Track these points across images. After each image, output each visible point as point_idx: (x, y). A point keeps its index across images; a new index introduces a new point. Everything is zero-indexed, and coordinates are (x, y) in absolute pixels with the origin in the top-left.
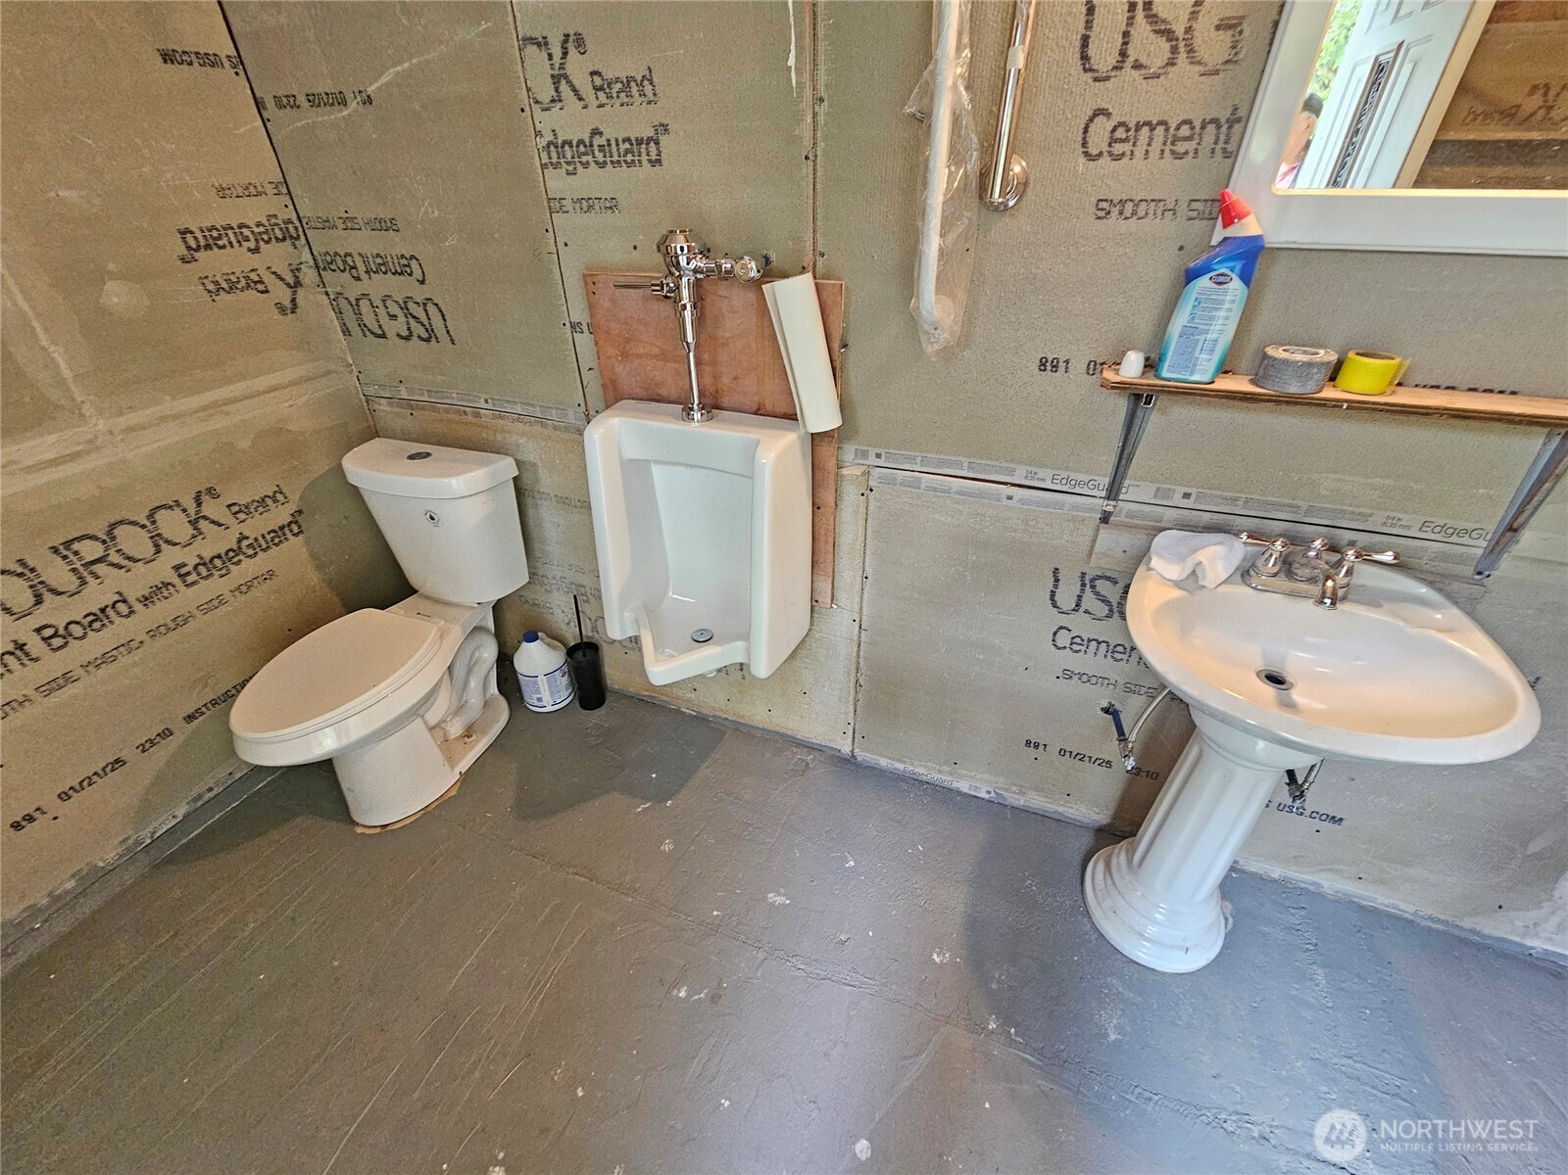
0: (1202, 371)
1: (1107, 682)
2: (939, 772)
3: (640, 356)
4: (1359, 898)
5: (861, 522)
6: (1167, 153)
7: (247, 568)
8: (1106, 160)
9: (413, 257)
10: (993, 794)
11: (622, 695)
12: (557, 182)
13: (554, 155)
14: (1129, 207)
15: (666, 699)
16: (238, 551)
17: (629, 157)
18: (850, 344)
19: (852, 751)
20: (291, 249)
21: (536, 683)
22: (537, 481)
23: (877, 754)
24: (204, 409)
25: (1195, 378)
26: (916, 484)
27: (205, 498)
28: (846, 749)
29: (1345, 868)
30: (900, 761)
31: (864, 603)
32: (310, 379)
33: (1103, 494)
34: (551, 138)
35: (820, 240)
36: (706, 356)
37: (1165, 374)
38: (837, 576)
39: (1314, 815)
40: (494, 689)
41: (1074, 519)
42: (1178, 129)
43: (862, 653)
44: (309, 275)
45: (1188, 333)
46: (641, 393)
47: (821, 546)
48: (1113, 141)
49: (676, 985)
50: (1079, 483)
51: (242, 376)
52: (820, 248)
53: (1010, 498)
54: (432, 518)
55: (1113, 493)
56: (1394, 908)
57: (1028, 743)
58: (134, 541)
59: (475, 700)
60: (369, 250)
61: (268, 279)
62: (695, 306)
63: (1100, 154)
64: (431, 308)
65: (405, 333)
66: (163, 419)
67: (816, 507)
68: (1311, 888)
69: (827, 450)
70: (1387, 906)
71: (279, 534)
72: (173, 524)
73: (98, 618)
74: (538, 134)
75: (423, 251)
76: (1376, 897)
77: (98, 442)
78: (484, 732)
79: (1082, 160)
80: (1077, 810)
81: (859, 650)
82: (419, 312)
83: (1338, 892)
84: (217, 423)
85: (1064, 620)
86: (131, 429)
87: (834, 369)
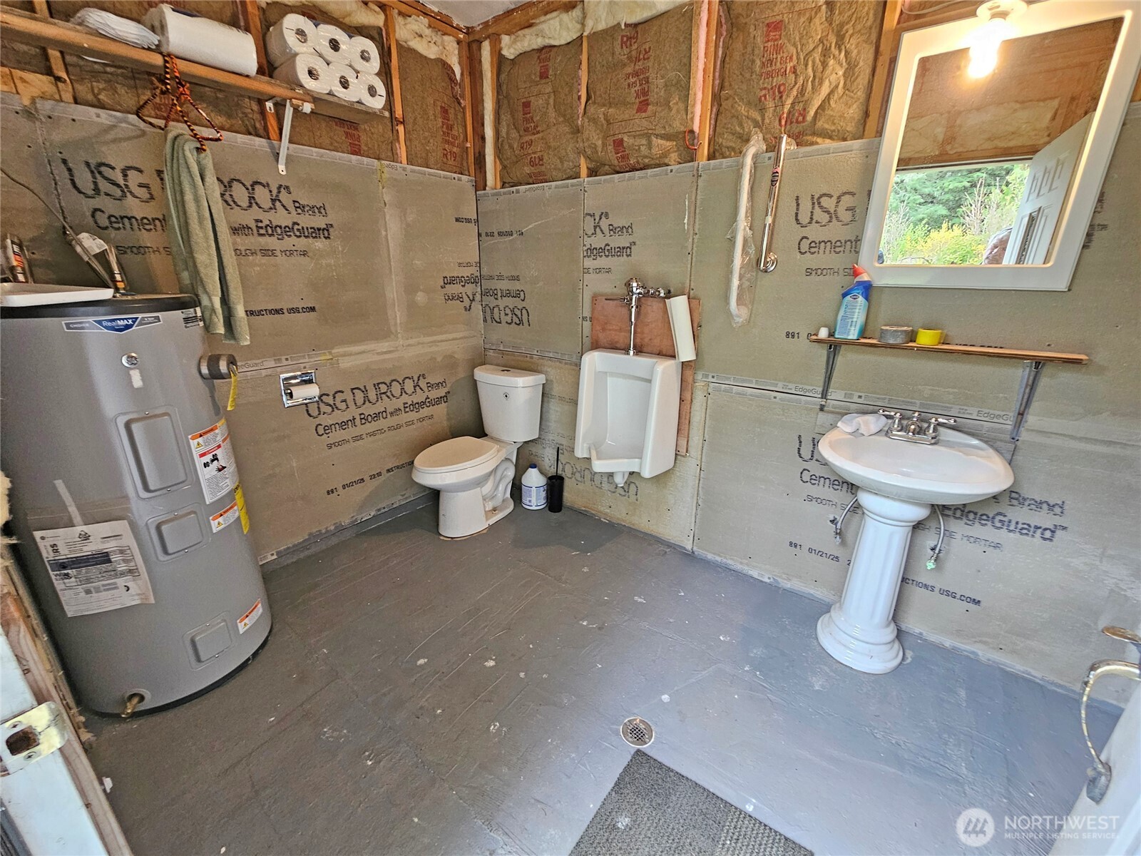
0: (853, 335)
1: (831, 503)
2: (741, 563)
3: (610, 330)
4: (1003, 665)
5: (704, 410)
6: (832, 252)
7: (425, 412)
8: (808, 254)
9: (522, 290)
10: (772, 580)
11: (571, 509)
12: (589, 263)
13: (589, 253)
14: (819, 271)
15: (593, 512)
16: (424, 403)
17: (619, 253)
18: (703, 326)
19: (692, 549)
20: (475, 287)
21: (531, 491)
22: (551, 389)
23: (706, 550)
24: (432, 342)
25: (850, 337)
26: (730, 391)
27: (421, 378)
28: (689, 547)
29: (989, 640)
30: (719, 555)
31: (704, 454)
32: (467, 337)
33: (820, 396)
34: (589, 247)
35: (692, 284)
36: (639, 330)
37: (836, 336)
38: (690, 439)
39: (963, 598)
40: (508, 495)
41: (806, 409)
42: (835, 243)
43: (701, 485)
44: (478, 297)
45: (844, 318)
46: (609, 346)
47: (683, 420)
48: (810, 247)
49: (583, 619)
50: (808, 391)
51: (446, 332)
52: (692, 287)
53: (775, 398)
54: (506, 396)
55: (824, 395)
56: (1028, 674)
57: (791, 544)
58: (396, 389)
59: (500, 495)
60: (504, 288)
61: (465, 296)
62: (637, 307)
63: (806, 252)
64: (524, 311)
65: (510, 321)
66: (419, 343)
67: (682, 400)
68: (972, 656)
69: (688, 373)
70: (1024, 673)
71: (439, 400)
72: (409, 386)
73: (377, 416)
74: (584, 245)
75: (527, 288)
76: (1015, 664)
77: (399, 348)
78: (501, 510)
79: (799, 254)
80: (822, 592)
81: (699, 483)
82: (518, 313)
83: (989, 660)
84: (434, 349)
85: (806, 465)
86: (409, 345)
87: (694, 335)
